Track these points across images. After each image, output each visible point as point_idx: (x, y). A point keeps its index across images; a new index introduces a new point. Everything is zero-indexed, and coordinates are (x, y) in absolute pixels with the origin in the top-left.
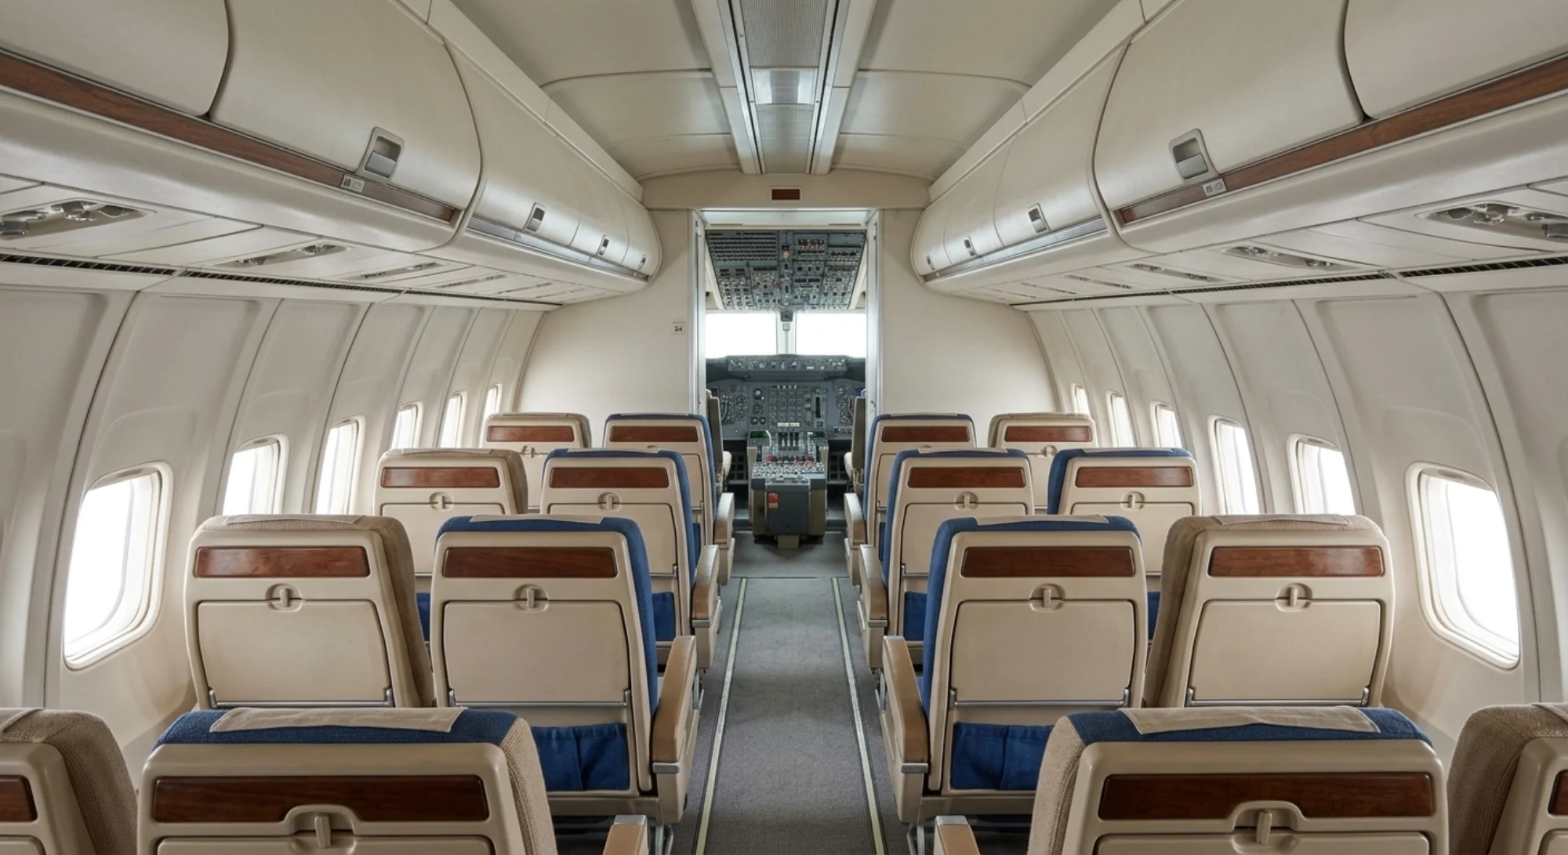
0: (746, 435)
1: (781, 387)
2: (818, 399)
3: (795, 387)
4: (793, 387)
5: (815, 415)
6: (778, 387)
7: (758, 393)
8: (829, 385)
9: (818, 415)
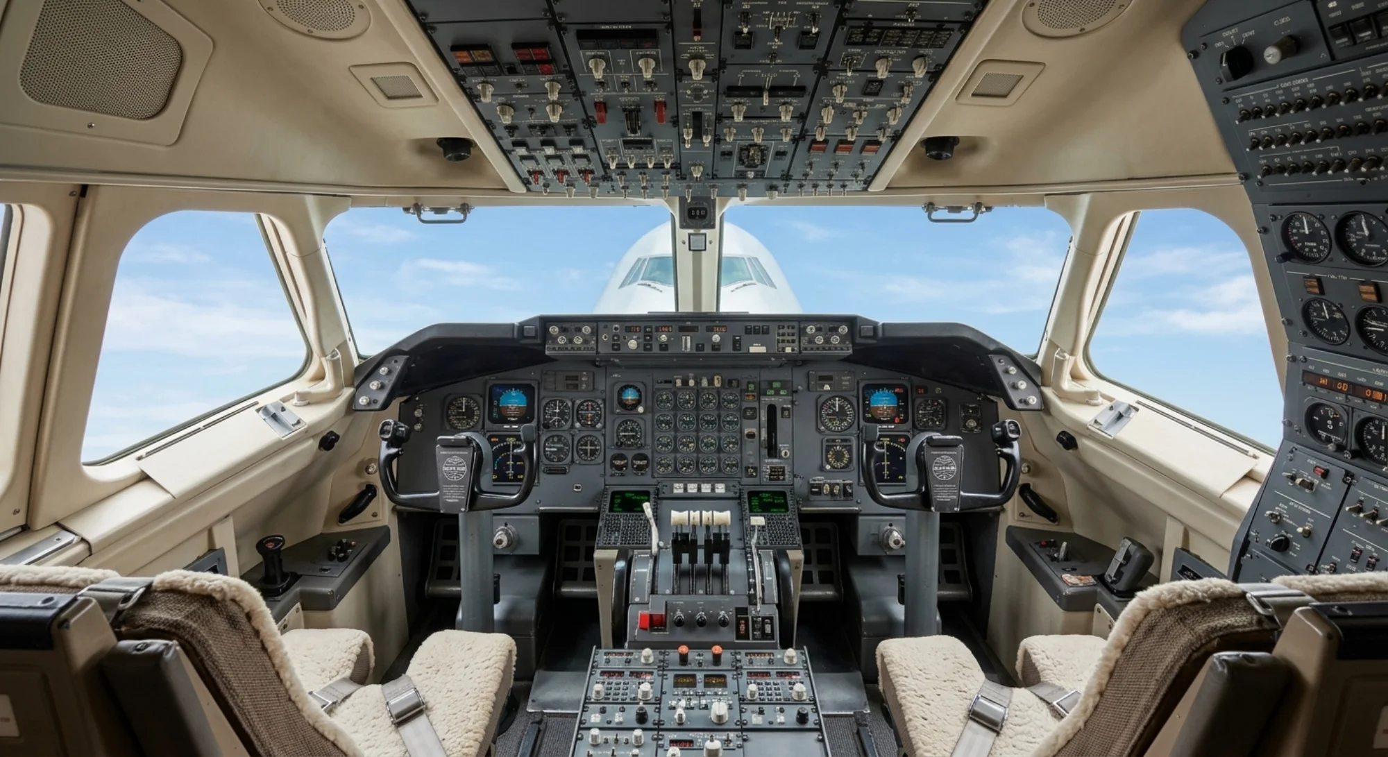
0: (597, 500)
1: (685, 382)
2: (772, 409)
3: (717, 384)
4: (711, 382)
5: (765, 452)
6: (679, 383)
7: (630, 396)
8: (798, 378)
9: (772, 450)
